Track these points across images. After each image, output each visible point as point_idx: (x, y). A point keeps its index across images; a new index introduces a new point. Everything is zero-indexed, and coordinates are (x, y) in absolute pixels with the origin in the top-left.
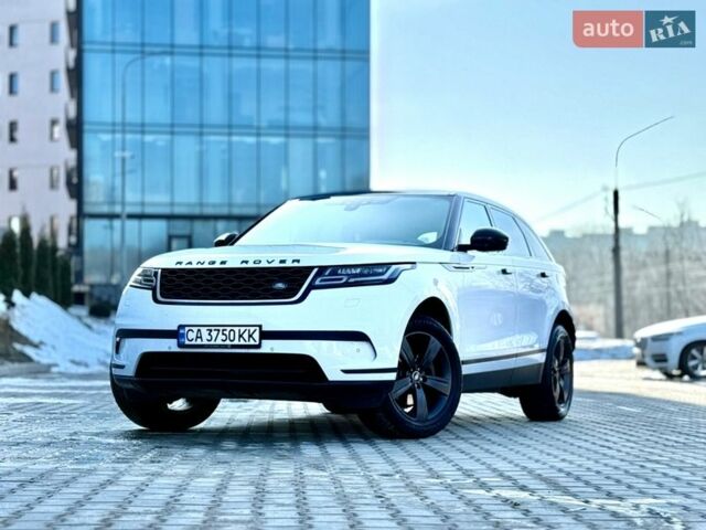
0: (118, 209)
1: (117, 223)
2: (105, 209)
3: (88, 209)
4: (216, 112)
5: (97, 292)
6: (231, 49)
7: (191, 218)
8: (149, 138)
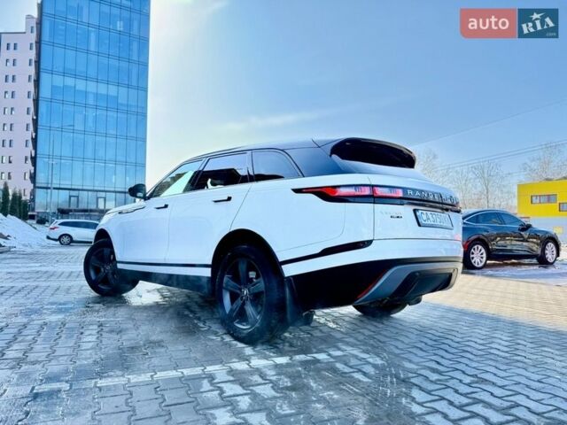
0: (49, 186)
1: (49, 191)
2: (45, 185)
3: (37, 185)
4: (89, 154)
5: (40, 215)
6: (96, 133)
7: (79, 190)
8: (63, 161)
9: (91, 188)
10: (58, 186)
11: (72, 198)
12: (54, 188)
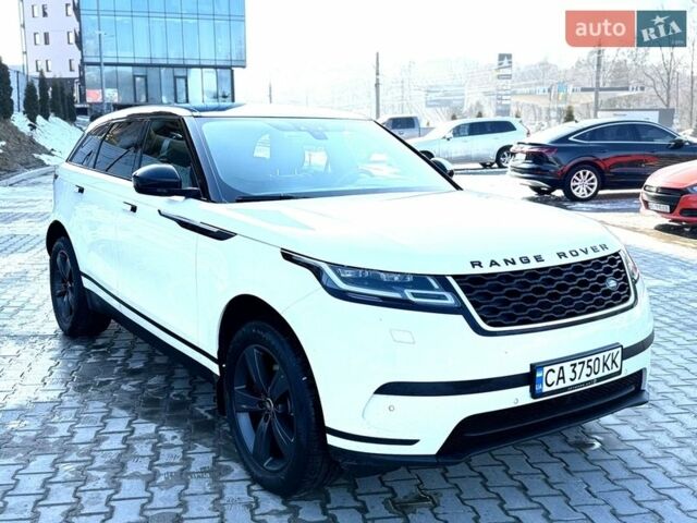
2: (97, 60)
3: (85, 60)
4: (157, 4)
5: (94, 108)
7: (146, 66)
8: (118, 19)
9: (165, 62)
10: (115, 61)
11: (138, 79)
12: (106, 64)
